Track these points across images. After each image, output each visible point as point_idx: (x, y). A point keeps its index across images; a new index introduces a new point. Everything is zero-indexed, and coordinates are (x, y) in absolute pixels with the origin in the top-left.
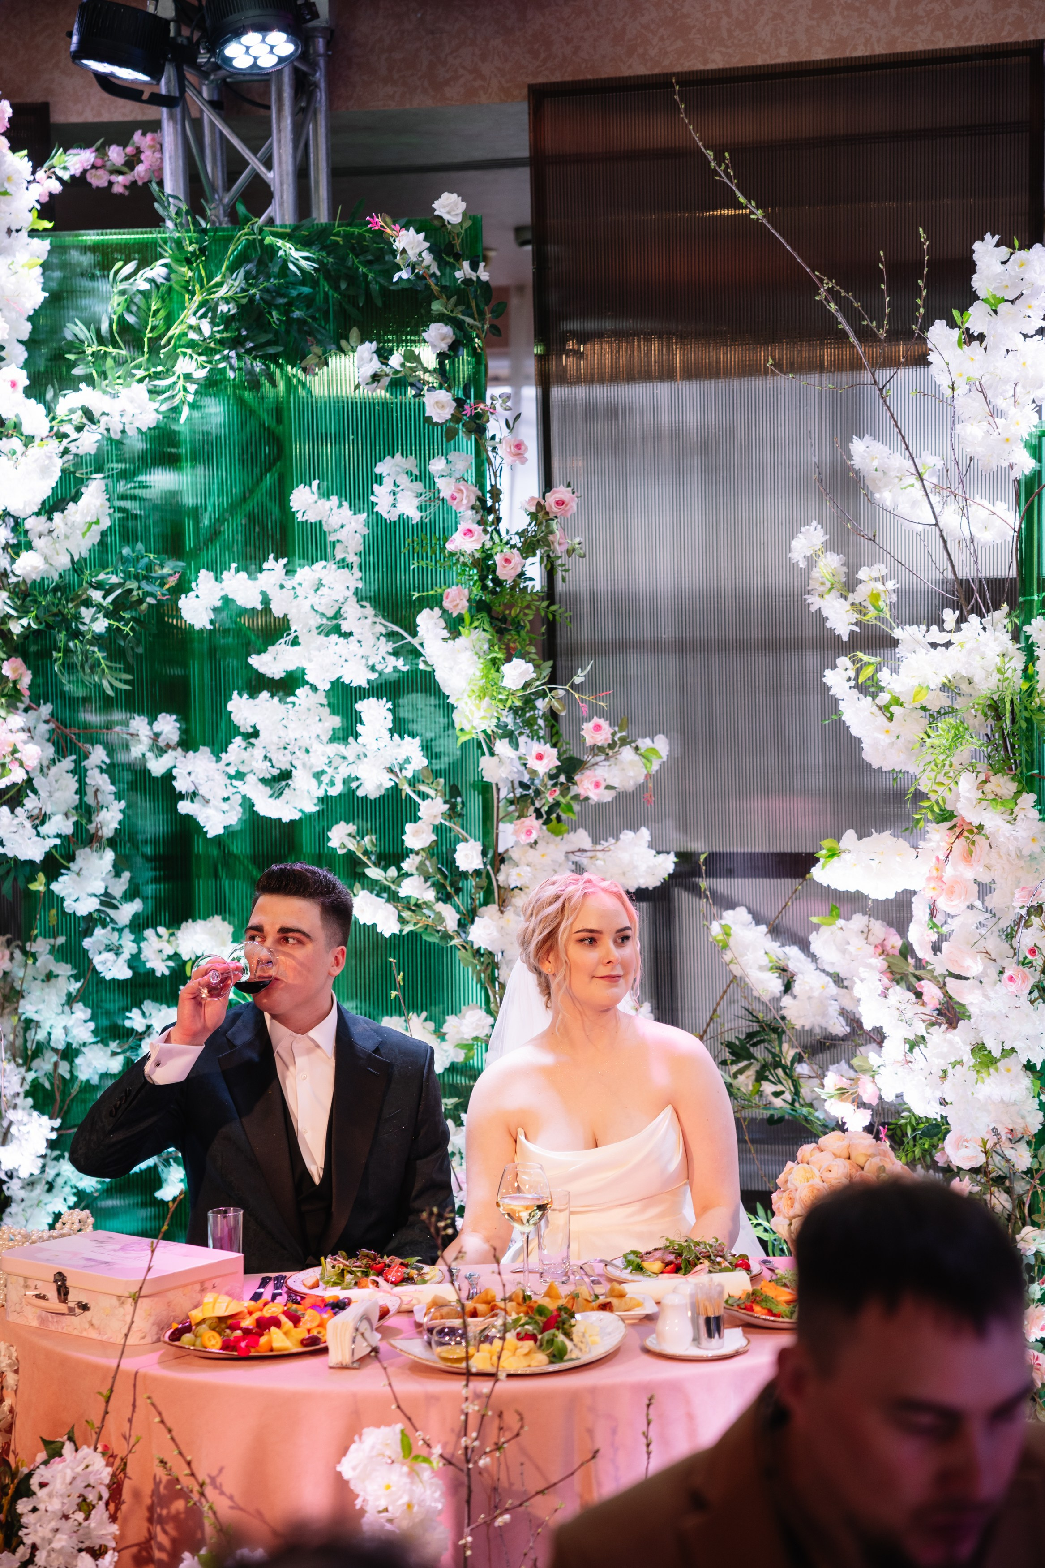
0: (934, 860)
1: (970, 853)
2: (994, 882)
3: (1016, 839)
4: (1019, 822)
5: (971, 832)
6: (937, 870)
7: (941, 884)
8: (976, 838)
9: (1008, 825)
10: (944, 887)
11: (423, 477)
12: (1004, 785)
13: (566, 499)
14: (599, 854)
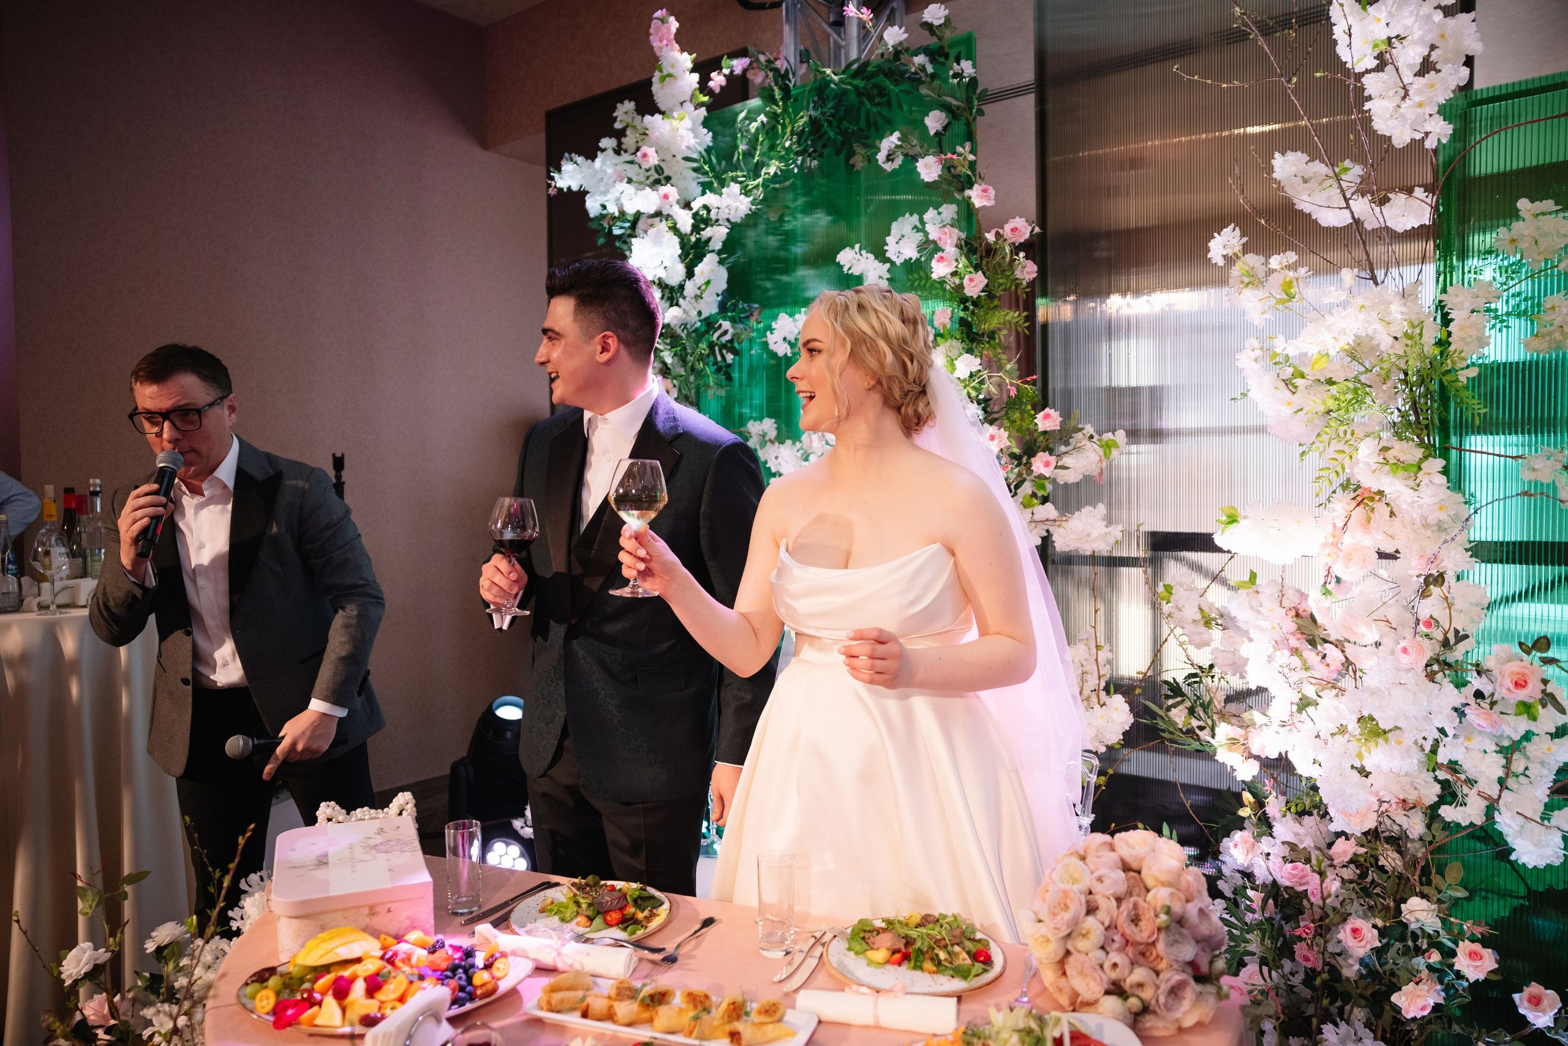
0: (1331, 527)
1: (1369, 520)
2: (1397, 551)
3: (1420, 507)
4: (1422, 488)
5: (1372, 499)
6: (1334, 536)
7: (1335, 550)
8: (1377, 505)
9: (1411, 491)
10: (1340, 554)
11: (921, 228)
12: (1410, 452)
13: (1019, 227)
14: (1064, 524)
